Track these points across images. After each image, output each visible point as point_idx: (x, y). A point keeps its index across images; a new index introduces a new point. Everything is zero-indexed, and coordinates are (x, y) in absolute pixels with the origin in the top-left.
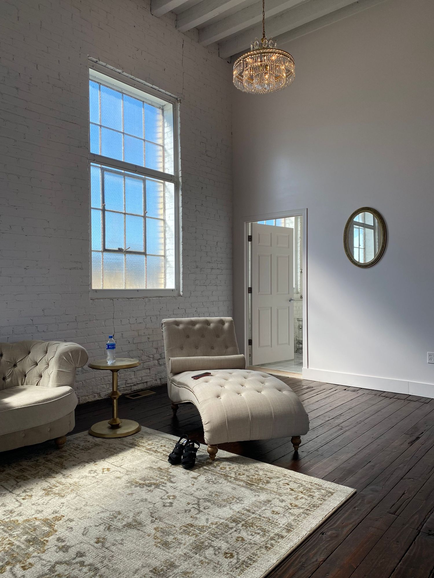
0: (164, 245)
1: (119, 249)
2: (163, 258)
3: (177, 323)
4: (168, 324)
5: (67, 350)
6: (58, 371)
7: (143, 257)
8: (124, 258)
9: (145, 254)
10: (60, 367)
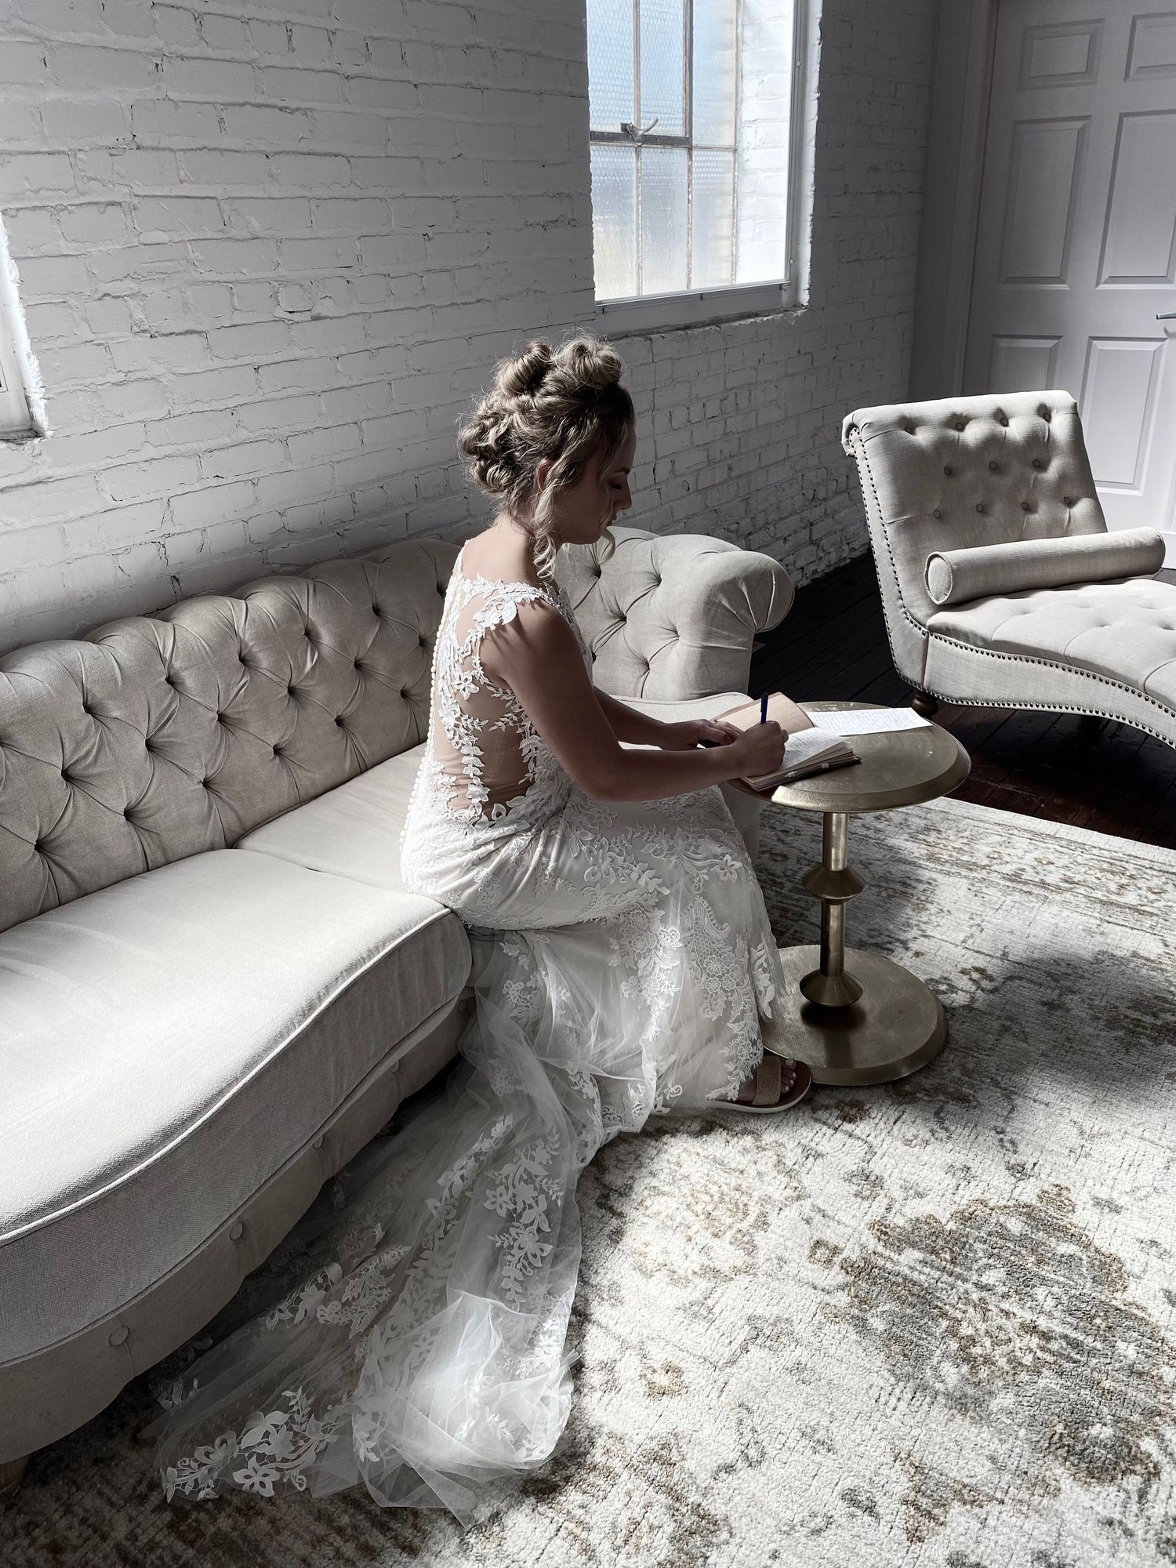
0: (737, 103)
1: (624, 127)
2: (730, 156)
3: (909, 424)
4: (883, 430)
5: (732, 575)
6: (704, 647)
7: (680, 154)
8: (634, 165)
9: (684, 143)
10: (708, 635)
